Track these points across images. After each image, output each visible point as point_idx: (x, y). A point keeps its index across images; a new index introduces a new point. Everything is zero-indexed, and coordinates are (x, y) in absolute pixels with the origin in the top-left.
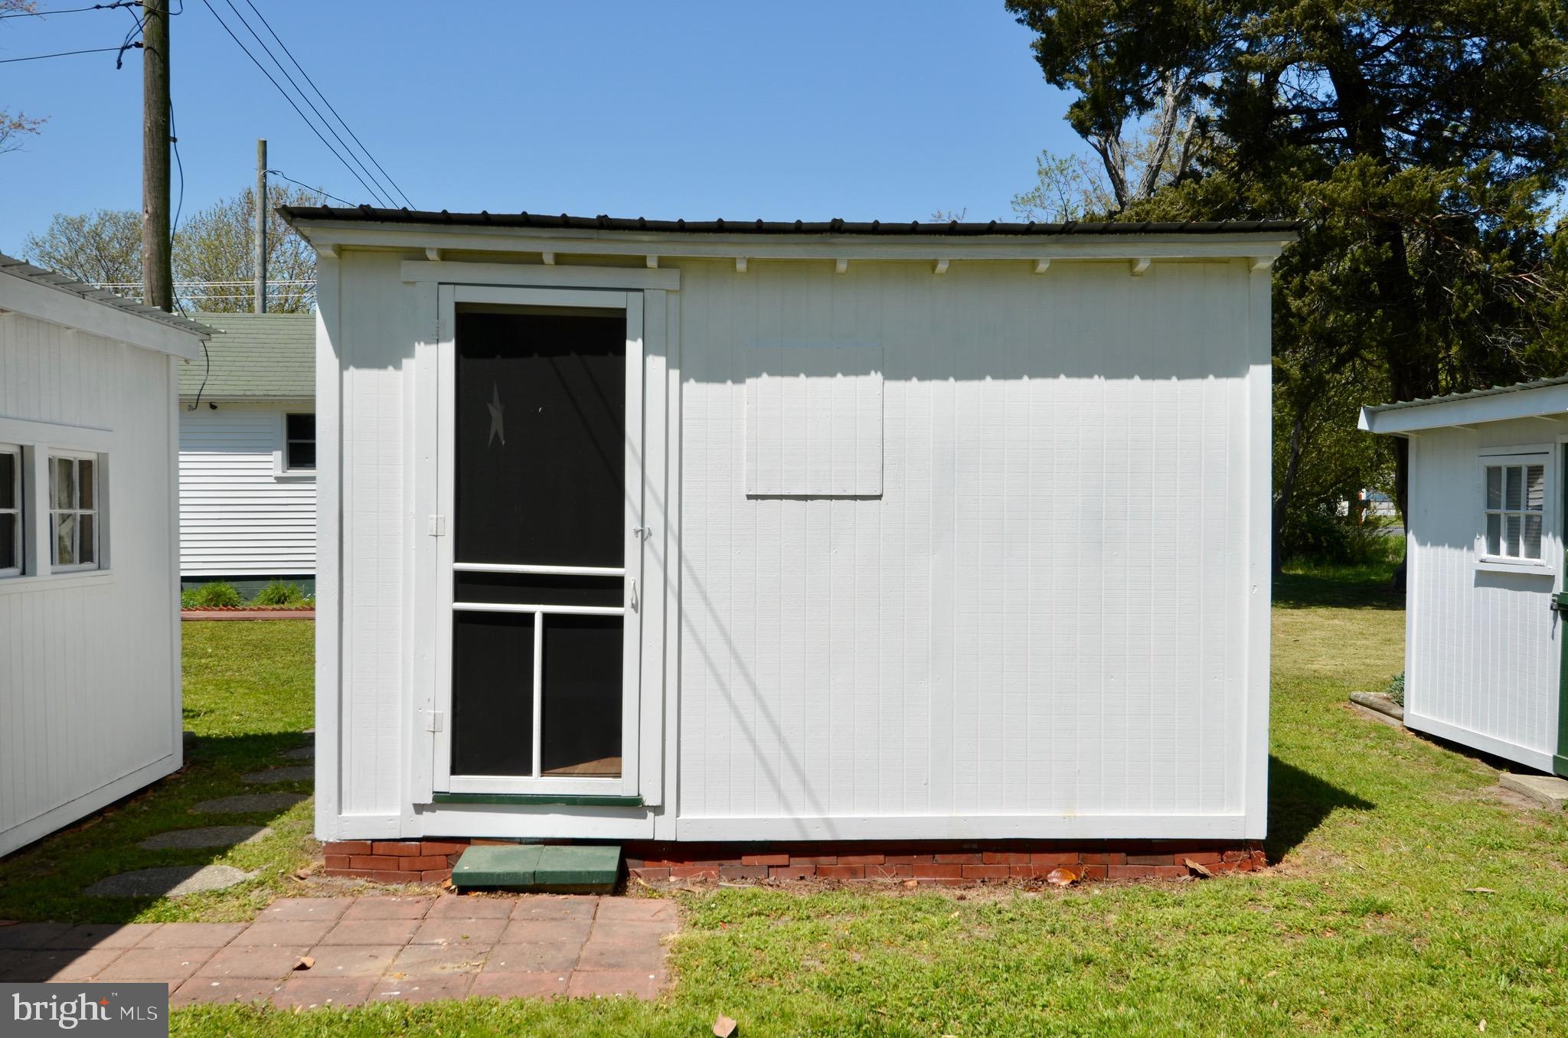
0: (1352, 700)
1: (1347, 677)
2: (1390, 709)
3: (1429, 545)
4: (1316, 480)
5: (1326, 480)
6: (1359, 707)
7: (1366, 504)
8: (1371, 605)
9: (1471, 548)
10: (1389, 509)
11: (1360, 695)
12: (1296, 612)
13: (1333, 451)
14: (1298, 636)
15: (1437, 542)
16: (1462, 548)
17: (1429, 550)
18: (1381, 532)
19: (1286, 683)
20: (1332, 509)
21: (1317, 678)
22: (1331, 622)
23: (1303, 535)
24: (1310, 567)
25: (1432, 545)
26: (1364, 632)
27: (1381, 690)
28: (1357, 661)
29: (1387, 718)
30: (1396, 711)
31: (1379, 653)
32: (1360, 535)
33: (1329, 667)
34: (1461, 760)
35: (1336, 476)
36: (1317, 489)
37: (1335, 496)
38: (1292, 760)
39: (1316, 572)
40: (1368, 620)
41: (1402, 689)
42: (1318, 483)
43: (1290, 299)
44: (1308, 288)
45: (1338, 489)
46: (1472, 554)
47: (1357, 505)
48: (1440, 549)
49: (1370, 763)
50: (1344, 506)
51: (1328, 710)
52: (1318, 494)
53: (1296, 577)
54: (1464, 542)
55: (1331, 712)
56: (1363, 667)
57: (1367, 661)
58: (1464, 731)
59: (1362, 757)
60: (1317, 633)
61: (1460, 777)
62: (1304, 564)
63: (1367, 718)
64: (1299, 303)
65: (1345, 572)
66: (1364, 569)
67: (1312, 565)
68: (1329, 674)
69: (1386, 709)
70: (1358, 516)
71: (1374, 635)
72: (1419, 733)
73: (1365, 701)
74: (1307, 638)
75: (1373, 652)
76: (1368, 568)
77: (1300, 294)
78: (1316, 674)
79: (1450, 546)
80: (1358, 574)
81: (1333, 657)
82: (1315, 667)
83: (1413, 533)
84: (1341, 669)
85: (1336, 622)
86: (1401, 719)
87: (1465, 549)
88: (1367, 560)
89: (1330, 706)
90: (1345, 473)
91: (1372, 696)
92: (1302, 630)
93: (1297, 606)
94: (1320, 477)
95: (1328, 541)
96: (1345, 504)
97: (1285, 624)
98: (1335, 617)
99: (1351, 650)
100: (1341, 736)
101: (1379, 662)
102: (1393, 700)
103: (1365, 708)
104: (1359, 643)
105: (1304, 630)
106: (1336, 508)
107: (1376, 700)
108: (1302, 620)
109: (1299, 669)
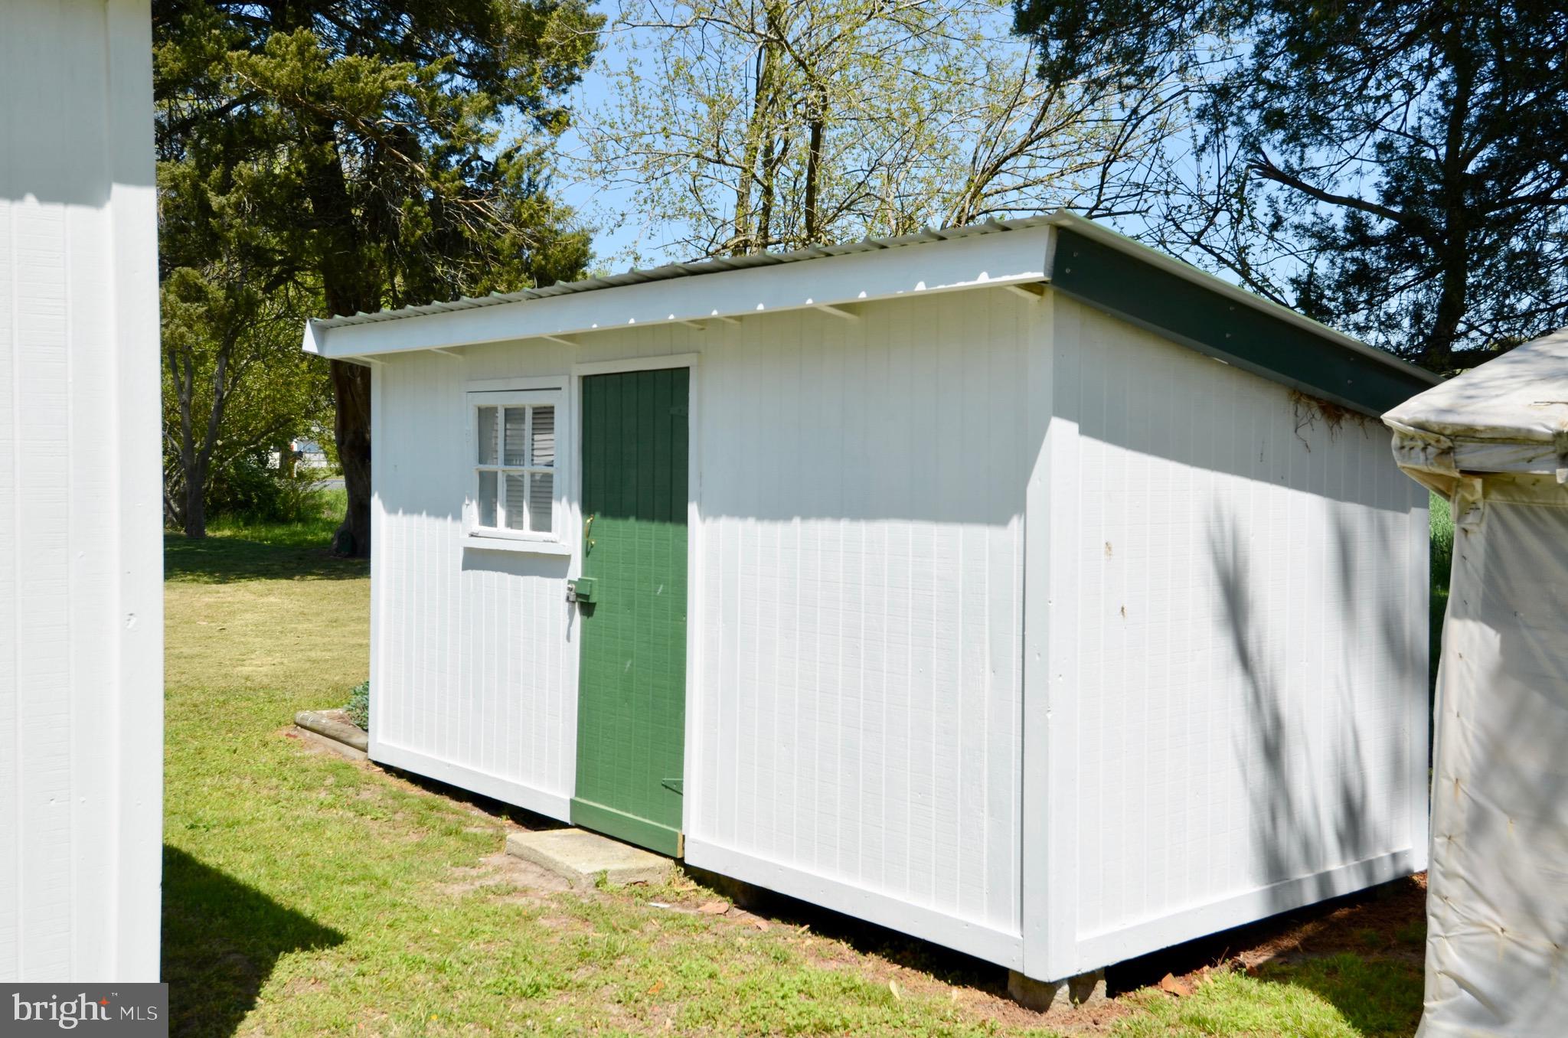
0: (298, 724)
1: (289, 685)
2: (349, 737)
3: (400, 512)
4: (245, 428)
5: (255, 428)
6: (308, 733)
7: (299, 455)
8: (312, 574)
9: (458, 516)
10: (319, 461)
11: (307, 716)
12: (223, 587)
13: (263, 395)
14: (225, 622)
15: (412, 509)
16: (445, 517)
17: (401, 519)
18: (316, 486)
19: (206, 703)
20: (263, 462)
21: (251, 689)
22: (265, 600)
23: (231, 491)
24: (239, 527)
25: (405, 513)
26: (306, 611)
27: (336, 706)
28: (300, 656)
29: (347, 748)
30: (358, 738)
31: (327, 640)
32: (295, 490)
33: (264, 669)
34: (448, 810)
35: (267, 422)
36: (246, 438)
37: (266, 446)
38: (213, 854)
39: (246, 532)
40: (310, 594)
41: (366, 707)
42: (247, 431)
43: (211, 194)
44: (235, 183)
45: (269, 439)
46: (458, 525)
47: (289, 457)
48: (415, 518)
49: (329, 839)
50: (275, 459)
51: (265, 745)
52: (246, 444)
53: (222, 541)
54: (447, 509)
55: (270, 746)
56: (308, 665)
57: (313, 654)
58: (449, 765)
59: (317, 828)
60: (248, 616)
61: (452, 842)
62: (233, 523)
63: (317, 751)
64: (222, 200)
65: (279, 531)
66: (299, 527)
67: (241, 524)
68: (266, 681)
69: (343, 736)
70: (290, 469)
71: (318, 614)
72: (389, 769)
73: (315, 726)
74: (237, 622)
75: (319, 640)
76: (303, 526)
77: (224, 188)
78: (249, 684)
79: (429, 514)
80: (295, 534)
81: (269, 653)
82: (246, 670)
83: (380, 496)
84: (279, 671)
85: (272, 599)
86: (365, 750)
87: (449, 518)
88: (302, 519)
89: (269, 737)
90: (277, 421)
91: (324, 717)
92: (230, 613)
93: (223, 580)
94: (249, 425)
95: (259, 498)
96: (277, 455)
97: (208, 606)
98: (270, 593)
99: (290, 639)
100: (285, 791)
101: (327, 655)
102: (352, 722)
103: (316, 736)
104: (300, 627)
105: (233, 613)
106: (268, 460)
107: (331, 723)
108: (230, 599)
109: (226, 676)
